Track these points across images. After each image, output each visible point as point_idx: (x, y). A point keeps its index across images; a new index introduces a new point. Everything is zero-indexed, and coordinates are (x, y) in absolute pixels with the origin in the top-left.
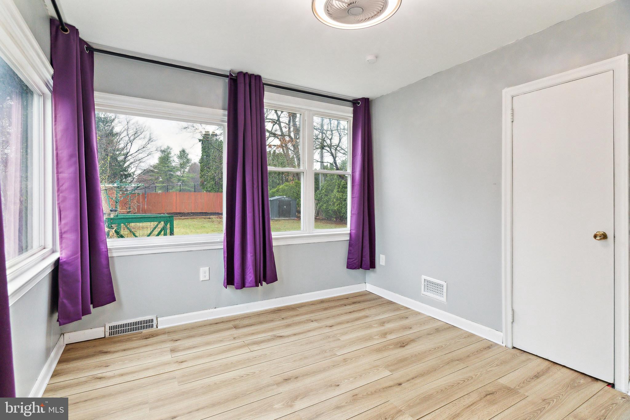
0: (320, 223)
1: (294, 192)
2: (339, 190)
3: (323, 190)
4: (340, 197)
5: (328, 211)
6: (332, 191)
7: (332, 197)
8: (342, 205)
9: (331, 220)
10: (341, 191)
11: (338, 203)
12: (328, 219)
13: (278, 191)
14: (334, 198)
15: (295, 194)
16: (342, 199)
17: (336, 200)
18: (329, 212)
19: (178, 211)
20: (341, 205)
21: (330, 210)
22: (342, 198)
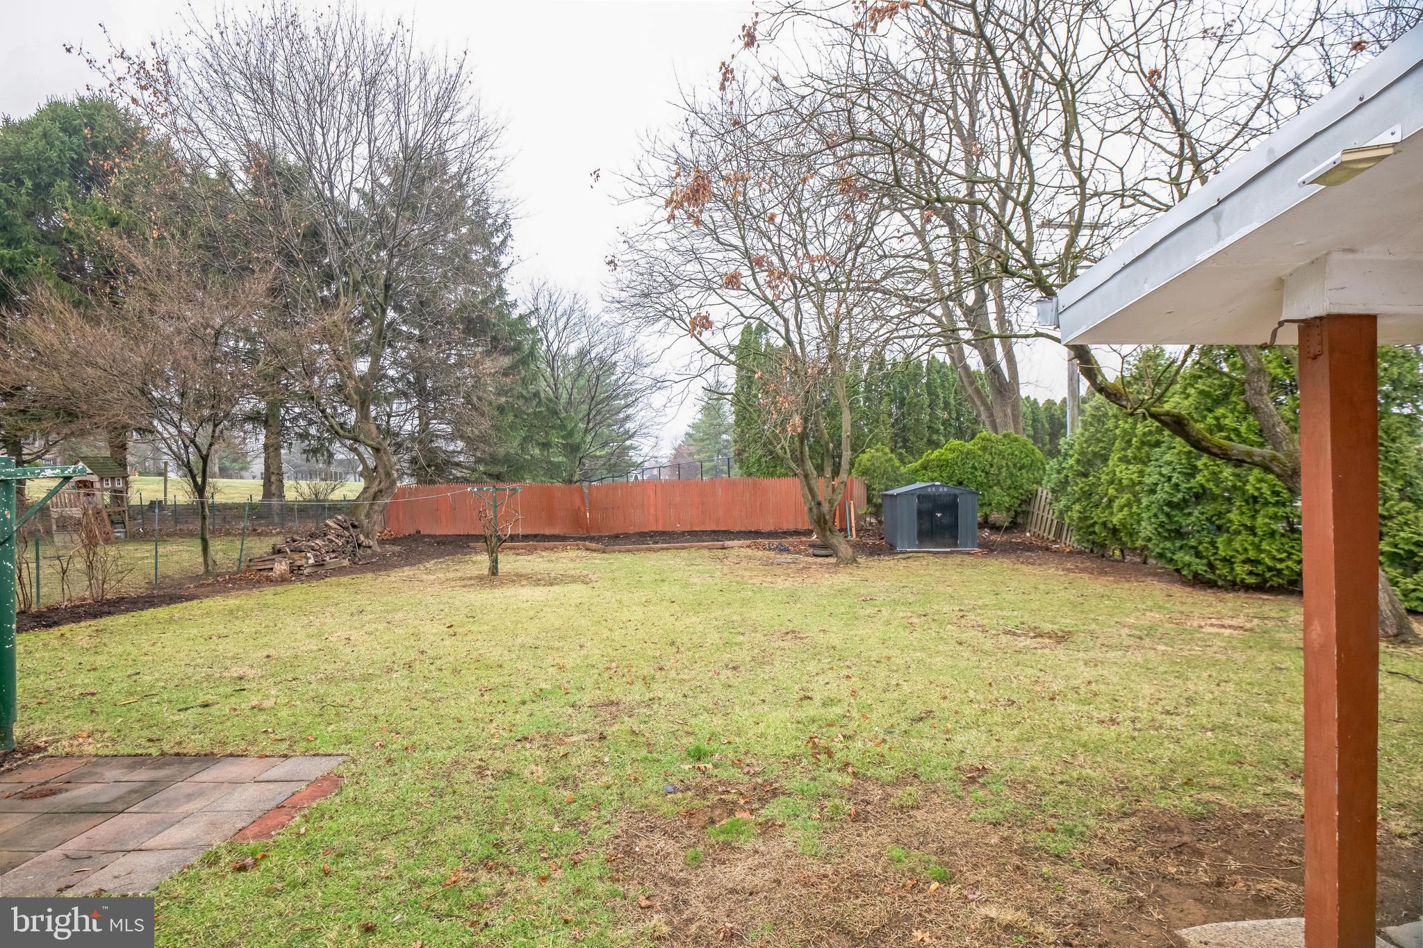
0: (1057, 569)
1: (974, 467)
2: (1129, 453)
3: (1072, 456)
4: (1131, 479)
5: (1089, 527)
6: (1105, 459)
7: (1104, 478)
8: (1138, 507)
9: (1103, 556)
10: (1135, 458)
11: (1123, 500)
12: (1092, 551)
13: (925, 467)
14: (1111, 482)
15: (978, 473)
16: (1137, 488)
17: (1117, 490)
18: (1094, 533)
19: (661, 529)
20: (1134, 509)
21: (1095, 523)
22: (1140, 483)
